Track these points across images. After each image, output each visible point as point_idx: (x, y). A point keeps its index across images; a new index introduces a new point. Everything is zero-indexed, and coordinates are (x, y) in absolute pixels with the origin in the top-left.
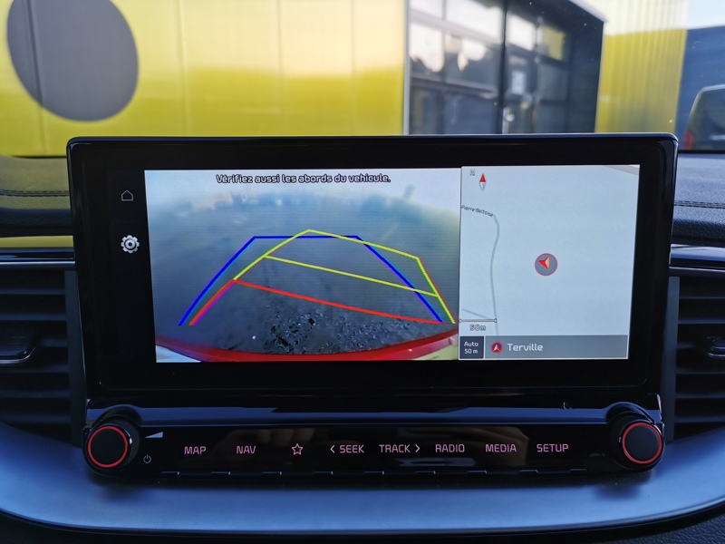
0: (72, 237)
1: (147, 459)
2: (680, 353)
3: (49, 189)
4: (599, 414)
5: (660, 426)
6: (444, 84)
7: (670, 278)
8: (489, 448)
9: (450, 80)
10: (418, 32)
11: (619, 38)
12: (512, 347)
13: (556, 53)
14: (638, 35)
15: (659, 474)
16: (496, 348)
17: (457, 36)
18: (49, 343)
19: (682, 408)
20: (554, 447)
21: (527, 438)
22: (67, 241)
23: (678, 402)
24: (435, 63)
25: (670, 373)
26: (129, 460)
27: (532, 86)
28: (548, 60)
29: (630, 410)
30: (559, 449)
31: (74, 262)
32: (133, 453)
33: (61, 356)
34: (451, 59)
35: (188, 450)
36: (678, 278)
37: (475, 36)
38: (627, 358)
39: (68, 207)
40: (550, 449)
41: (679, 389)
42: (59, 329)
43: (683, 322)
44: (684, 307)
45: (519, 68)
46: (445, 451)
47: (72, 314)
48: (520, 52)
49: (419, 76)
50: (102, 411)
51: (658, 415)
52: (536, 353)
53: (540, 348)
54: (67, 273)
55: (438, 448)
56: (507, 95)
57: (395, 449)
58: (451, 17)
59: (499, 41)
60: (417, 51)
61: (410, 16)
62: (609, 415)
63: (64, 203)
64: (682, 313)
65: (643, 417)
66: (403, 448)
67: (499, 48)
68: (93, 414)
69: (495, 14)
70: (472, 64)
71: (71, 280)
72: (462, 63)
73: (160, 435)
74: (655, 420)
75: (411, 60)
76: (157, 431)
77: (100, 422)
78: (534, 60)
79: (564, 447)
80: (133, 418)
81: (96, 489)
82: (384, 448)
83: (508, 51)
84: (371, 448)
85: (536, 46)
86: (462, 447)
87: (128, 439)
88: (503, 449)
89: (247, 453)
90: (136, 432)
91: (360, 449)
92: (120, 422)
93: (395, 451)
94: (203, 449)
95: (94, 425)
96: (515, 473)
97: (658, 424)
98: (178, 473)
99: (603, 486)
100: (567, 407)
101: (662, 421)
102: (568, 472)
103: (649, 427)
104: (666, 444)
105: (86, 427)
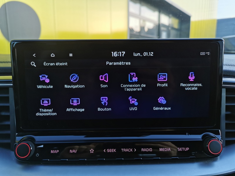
1: (38, 155)
2: (226, 115)
4: (199, 137)
5: (221, 141)
7: (223, 89)
8: (161, 150)
10: (132, 19)
11: (196, 22)
13: (176, 26)
14: (202, 21)
15: (221, 158)
17: (144, 21)
18: (3, 114)
19: (228, 134)
20: (184, 149)
22: (10, 77)
23: (226, 133)
24: (137, 29)
25: (223, 123)
26: (31, 155)
28: (173, 28)
29: (210, 135)
30: (186, 150)
31: (12, 84)
32: (32, 153)
33: (7, 118)
34: (142, 28)
35: (52, 152)
36: (225, 89)
37: (150, 21)
38: (208, 117)
39: (11, 66)
40: (182, 150)
41: (227, 128)
43: (227, 104)
44: (227, 98)
45: (164, 31)
46: (145, 151)
47: (12, 104)
48: (164, 26)
49: (132, 33)
50: (21, 138)
51: (219, 137)
54: (10, 88)
55: (142, 150)
57: (127, 150)
58: (142, 14)
59: (157, 23)
60: (132, 25)
61: (129, 15)
62: (203, 137)
63: (9, 65)
64: (227, 102)
65: (214, 138)
66: (130, 150)
67: (158, 25)
68: (18, 139)
69: (156, 14)
70: (149, 30)
71: (11, 91)
72: (146, 30)
73: (42, 146)
74: (219, 139)
76: (41, 145)
77: (21, 141)
78: (169, 28)
79: (187, 149)
80: (33, 140)
81: (19, 166)
82: (123, 150)
83: (160, 26)
84: (119, 150)
86: (151, 149)
87: (30, 147)
88: (166, 150)
89: (73, 152)
90: (33, 145)
91: (114, 150)
92: (28, 141)
93: (127, 151)
94: (58, 151)
95: (18, 142)
96: (170, 158)
97: (220, 140)
98: (49, 160)
99: (202, 163)
100: (188, 135)
101: (221, 139)
102: (189, 158)
103: (217, 141)
104: (224, 147)
105: (16, 143)
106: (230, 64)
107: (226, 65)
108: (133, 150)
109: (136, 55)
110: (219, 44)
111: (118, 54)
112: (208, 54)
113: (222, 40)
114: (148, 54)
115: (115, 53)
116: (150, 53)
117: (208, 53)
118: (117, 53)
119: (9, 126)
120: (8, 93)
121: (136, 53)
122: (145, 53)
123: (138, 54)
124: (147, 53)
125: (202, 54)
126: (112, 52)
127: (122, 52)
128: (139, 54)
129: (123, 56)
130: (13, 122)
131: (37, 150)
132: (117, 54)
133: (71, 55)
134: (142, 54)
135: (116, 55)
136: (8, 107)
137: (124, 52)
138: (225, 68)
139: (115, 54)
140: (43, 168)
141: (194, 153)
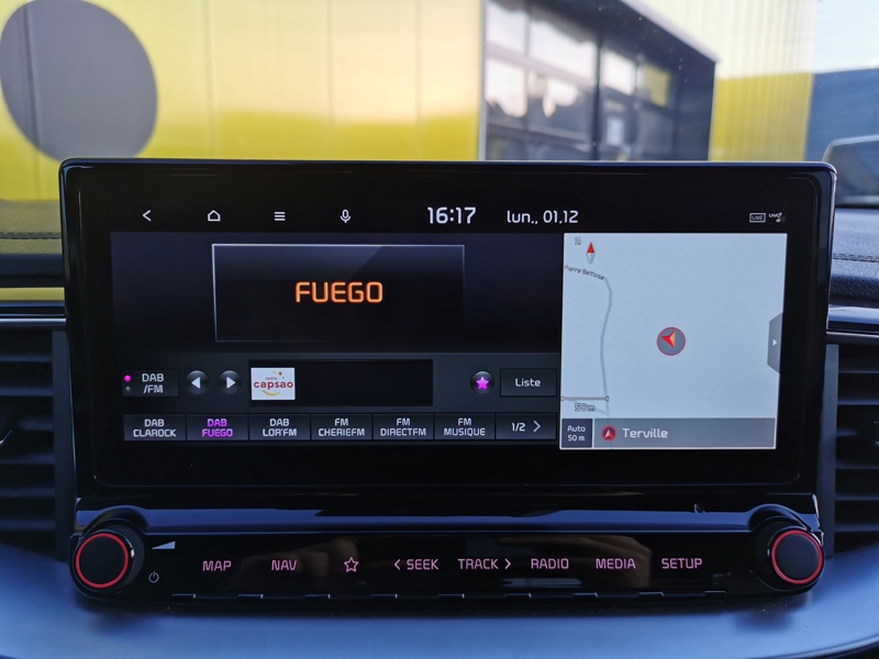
0: (63, 289)
1: (154, 577)
2: (840, 441)
3: (36, 230)
4: (740, 520)
5: (818, 534)
6: (526, 131)
7: (828, 346)
8: (600, 563)
9: (534, 127)
10: (496, 70)
11: (734, 82)
12: (629, 432)
13: (660, 97)
14: (755, 80)
15: (817, 597)
16: (608, 434)
17: (542, 76)
18: (30, 425)
19: (843, 512)
20: (684, 562)
21: (648, 550)
22: (57, 293)
23: (838, 504)
24: (515, 106)
25: (828, 469)
26: (131, 578)
27: (631, 136)
28: (650, 106)
29: (780, 514)
30: (690, 565)
31: (64, 320)
32: (136, 569)
33: (45, 441)
34: (535, 104)
35: (207, 566)
36: (837, 346)
37: (564, 76)
38: (774, 448)
39: (60, 251)
40: (678, 565)
41: (839, 488)
42: (44, 407)
43: (843, 403)
44: (845, 382)
45: (616, 114)
46: (543, 567)
47: (61, 390)
48: (616, 95)
49: (497, 121)
50: (96, 514)
51: (814, 521)
52: (660, 440)
53: (664, 434)
54: (55, 333)
55: (534, 563)
56: (602, 148)
57: (479, 564)
58: (535, 52)
59: (591, 83)
60: (496, 92)
61: (486, 52)
62: (754, 520)
63: (55, 248)
64: (841, 394)
65: (796, 524)
66: (488, 564)
67: (592, 91)
68: (84, 517)
69: (587, 50)
70: (560, 110)
71: (60, 343)
72: (549, 108)
73: (172, 545)
74: (811, 527)
75: (488, 104)
76: (168, 540)
77: (94, 526)
78: (633, 105)
79: (697, 562)
80: (137, 523)
81: (86, 617)
82: (464, 563)
83: (603, 94)
84: (448, 563)
85: (636, 90)
86: (565, 562)
87: (129, 550)
88: (619, 565)
89: (285, 569)
90: (139, 541)
91: (433, 564)
92: (120, 527)
93: (478, 568)
94: (228, 564)
95: (84, 531)
96: (633, 596)
97: (815, 533)
98: (195, 596)
99: (747, 614)
100: (700, 511)
101: (820, 528)
102: (702, 595)
103: (805, 536)
104: (827, 558)
105: (75, 534)
106: (856, 253)
107: (844, 257)
109: (516, 219)
110: (817, 182)
111: (450, 215)
112: (778, 221)
113: (828, 170)
114: (561, 217)
115: (441, 212)
116: (565, 212)
117: (778, 217)
118: (447, 212)
119: (49, 468)
120: (48, 349)
121: (516, 212)
122: (548, 214)
123: (523, 215)
124: (555, 212)
125: (757, 218)
126: (430, 209)
127: (466, 208)
128: (526, 217)
129: (469, 222)
131: (153, 560)
132: (446, 216)
133: (280, 216)
134: (537, 215)
135: (442, 218)
136: (48, 401)
137: (474, 209)
138: (838, 268)
139: (438, 215)
140: (172, 625)
141: (722, 575)
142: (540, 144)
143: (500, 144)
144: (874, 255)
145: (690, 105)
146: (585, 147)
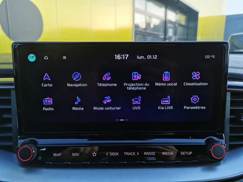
1: (40, 158)
2: (231, 119)
3: (7, 62)
4: (202, 141)
5: (224, 145)
6: (146, 32)
7: (227, 93)
8: (163, 153)
9: (148, 31)
11: (204, 18)
13: (183, 22)
14: (210, 17)
15: (224, 162)
17: (150, 17)
18: (5, 116)
19: (232, 139)
20: (187, 153)
21: (177, 151)
22: (12, 80)
23: (230, 136)
24: (143, 26)
25: (227, 127)
26: (33, 158)
27: (175, 34)
28: (181, 25)
29: (214, 139)
31: (14, 87)
32: (35, 156)
33: (9, 120)
34: (148, 25)
35: (55, 155)
36: (230, 93)
37: (156, 17)
38: (212, 121)
40: (185, 154)
41: (231, 132)
42: (9, 111)
43: (232, 108)
44: (232, 102)
45: (171, 27)
46: (148, 155)
47: (14, 106)
48: (171, 22)
49: (137, 30)
50: (24, 140)
51: (223, 141)
54: (12, 91)
55: (145, 153)
56: (167, 37)
57: (130, 154)
58: (148, 10)
59: (164, 19)
60: (137, 21)
61: (134, 10)
62: (206, 141)
63: (11, 67)
64: (231, 106)
65: (218, 142)
66: (132, 154)
67: (164, 21)
68: (20, 142)
69: (163, 9)
70: (155, 26)
71: (13, 93)
72: (152, 26)
73: (45, 149)
74: (223, 143)
75: (135, 25)
76: (43, 148)
77: (23, 144)
78: (176, 25)
79: (190, 153)
80: (35, 143)
81: (22, 169)
82: (126, 153)
83: (167, 22)
85: (176, 20)
86: (154, 153)
87: (33, 151)
88: (169, 154)
89: (76, 156)
90: (36, 148)
91: (117, 154)
92: (30, 144)
94: (60, 154)
95: (21, 145)
96: (173, 162)
98: (51, 163)
99: (204, 167)
100: (191, 139)
101: (225, 143)
102: (192, 162)
103: (221, 146)
104: (227, 151)
105: (18, 146)
106: (236, 66)
107: (232, 67)
108: (136, 154)
109: (140, 58)
110: (224, 47)
112: (213, 58)
113: (227, 43)
114: (152, 57)
115: (119, 56)
117: (213, 56)
118: (120, 56)
119: (11, 128)
120: (10, 95)
121: (140, 56)
122: (149, 56)
123: (142, 57)
125: (207, 57)
126: (115, 55)
127: (126, 55)
129: (126, 59)
130: (15, 124)
131: (39, 153)
134: (145, 57)
135: (119, 58)
136: (10, 109)
137: (128, 55)
138: (230, 71)
140: (45, 171)
142: (150, 36)
143: (139, 36)
144: (241, 67)
145: (191, 25)
146: (162, 37)
